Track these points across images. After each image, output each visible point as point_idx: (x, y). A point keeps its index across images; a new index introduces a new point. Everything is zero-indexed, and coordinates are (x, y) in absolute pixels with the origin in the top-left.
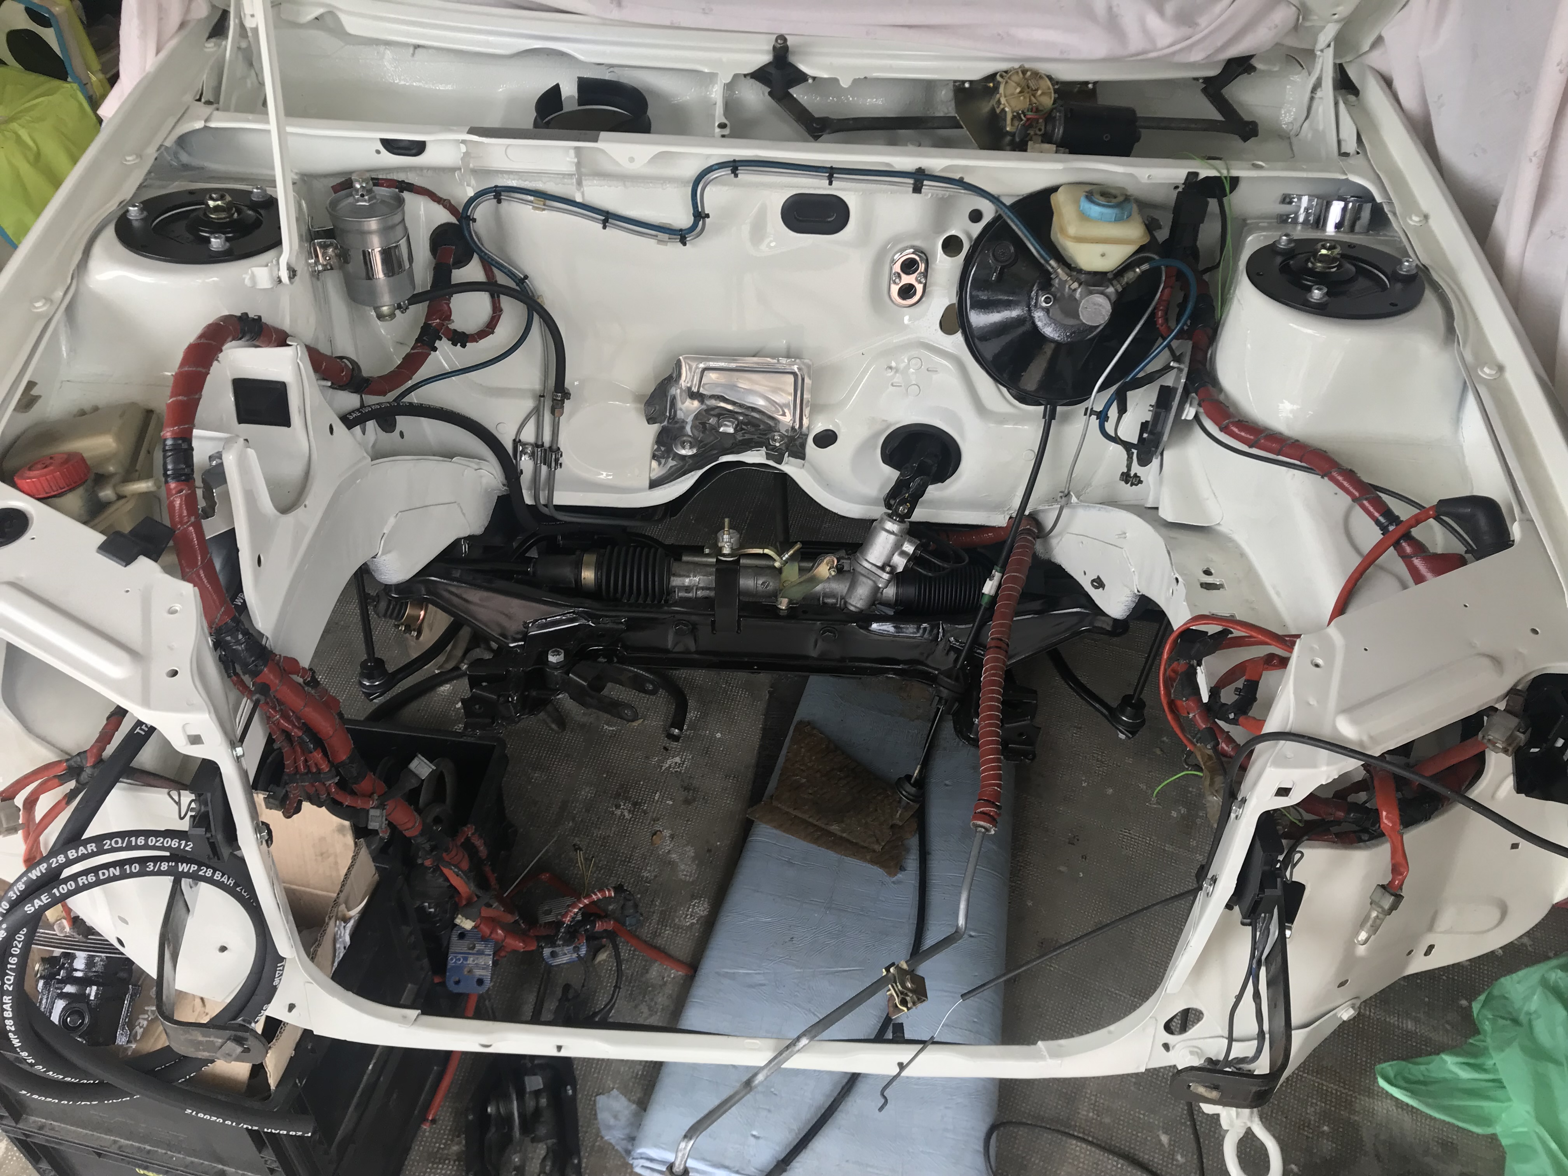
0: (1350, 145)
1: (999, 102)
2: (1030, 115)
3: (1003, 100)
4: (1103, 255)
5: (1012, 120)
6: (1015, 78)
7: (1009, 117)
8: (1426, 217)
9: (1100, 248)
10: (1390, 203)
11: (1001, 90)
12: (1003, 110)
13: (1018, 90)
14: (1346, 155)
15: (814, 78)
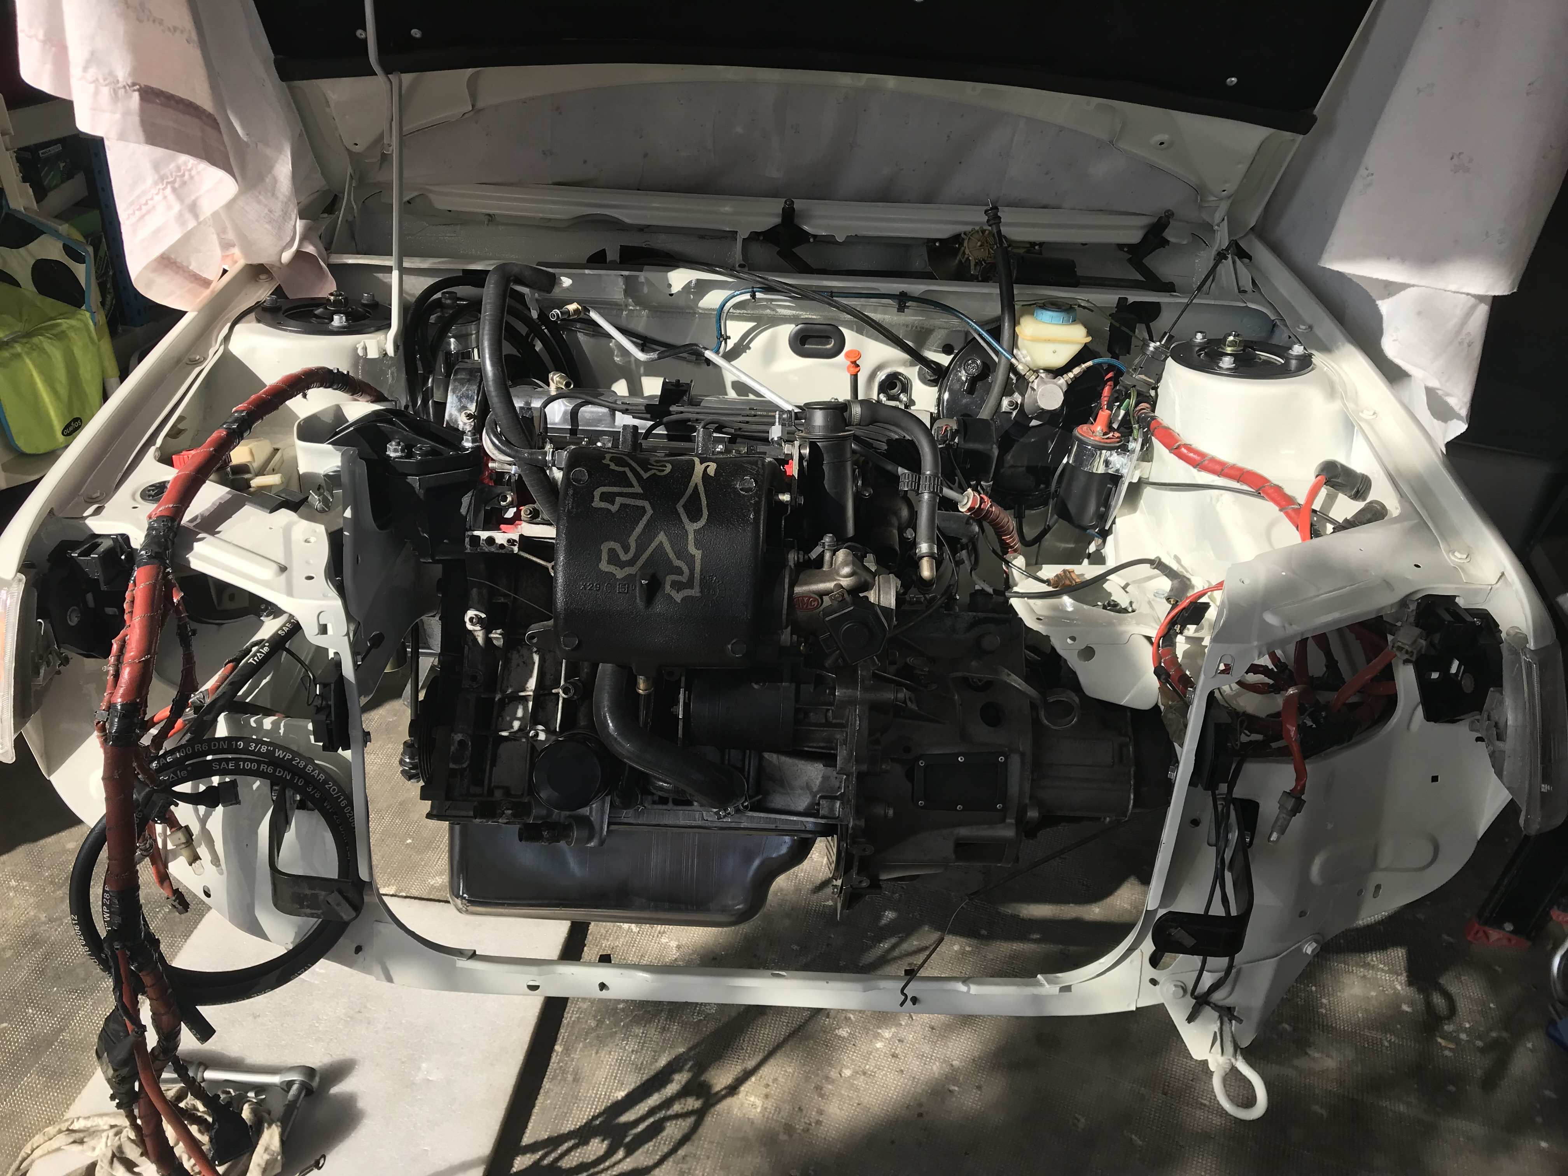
0: (1249, 286)
1: (964, 253)
2: (989, 260)
3: (967, 251)
4: (1054, 352)
5: (975, 266)
6: (976, 236)
7: (973, 263)
8: (1311, 327)
9: (1052, 347)
10: (1283, 320)
11: (965, 244)
12: (968, 258)
13: (979, 244)
14: (1245, 292)
15: (815, 236)
